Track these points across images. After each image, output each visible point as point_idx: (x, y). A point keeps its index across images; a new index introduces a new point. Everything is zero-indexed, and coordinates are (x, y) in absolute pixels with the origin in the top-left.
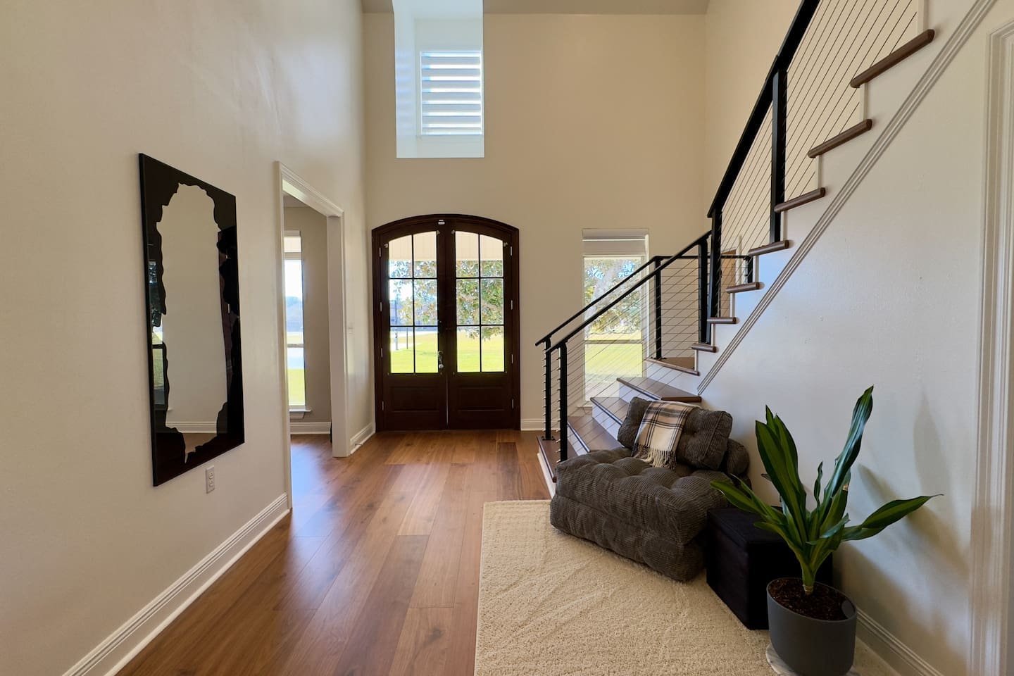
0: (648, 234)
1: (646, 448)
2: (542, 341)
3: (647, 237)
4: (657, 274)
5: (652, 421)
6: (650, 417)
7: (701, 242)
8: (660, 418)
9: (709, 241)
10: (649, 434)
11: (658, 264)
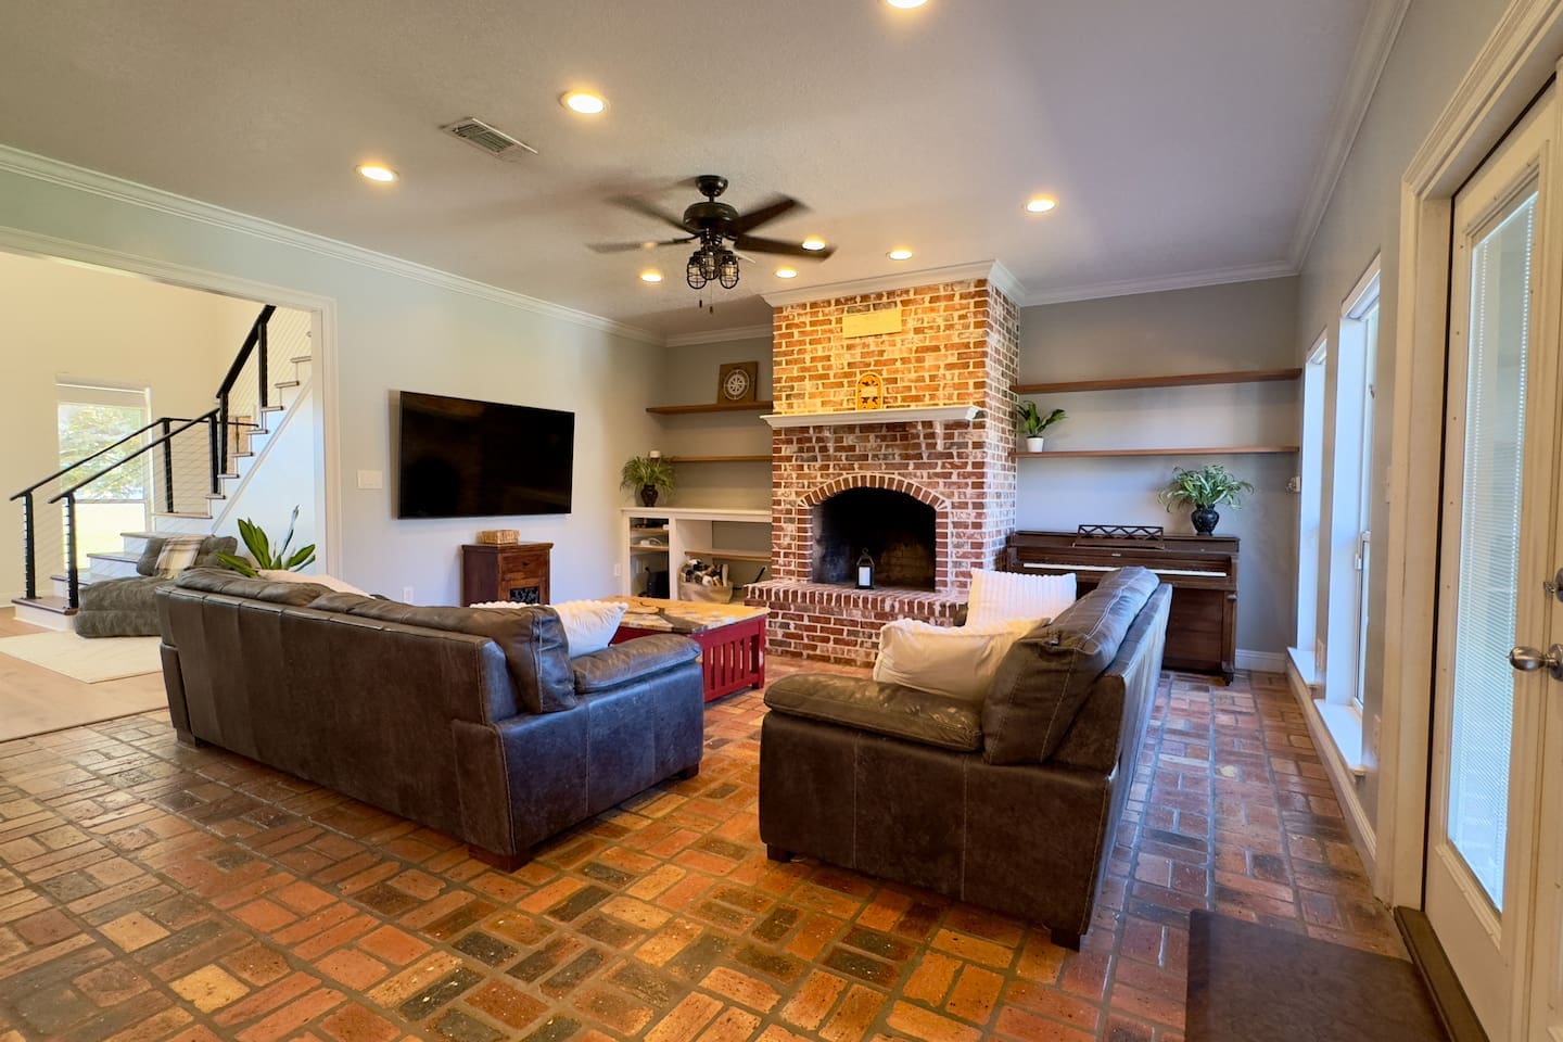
0: (150, 386)
1: (166, 570)
2: (21, 495)
3: (147, 390)
4: (167, 441)
5: (171, 550)
6: (169, 548)
7: (212, 415)
8: (178, 547)
9: (218, 415)
10: (168, 560)
11: (167, 429)
